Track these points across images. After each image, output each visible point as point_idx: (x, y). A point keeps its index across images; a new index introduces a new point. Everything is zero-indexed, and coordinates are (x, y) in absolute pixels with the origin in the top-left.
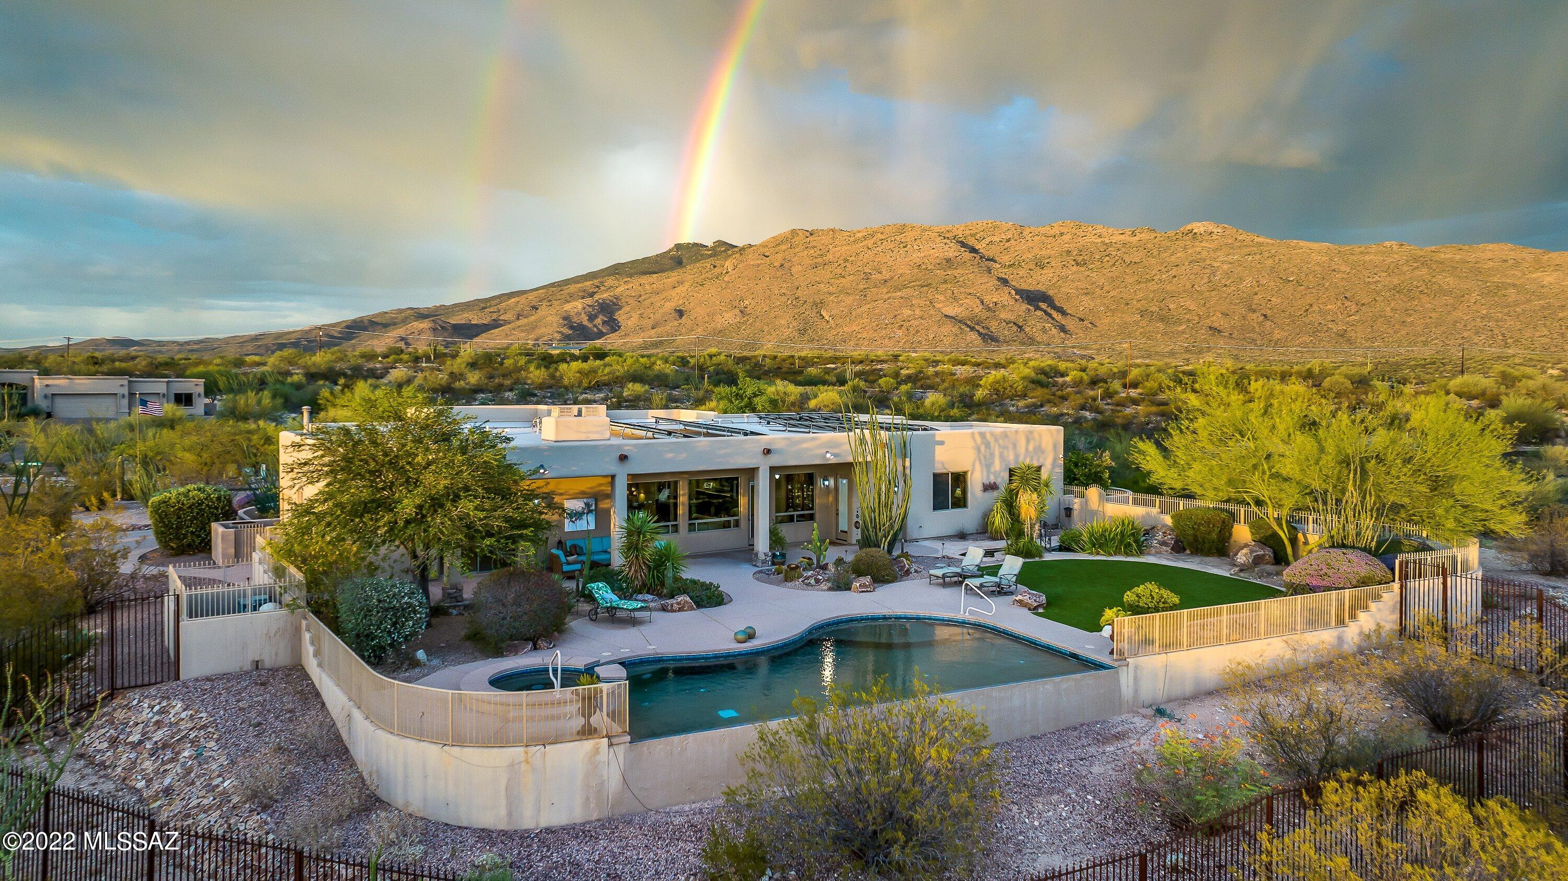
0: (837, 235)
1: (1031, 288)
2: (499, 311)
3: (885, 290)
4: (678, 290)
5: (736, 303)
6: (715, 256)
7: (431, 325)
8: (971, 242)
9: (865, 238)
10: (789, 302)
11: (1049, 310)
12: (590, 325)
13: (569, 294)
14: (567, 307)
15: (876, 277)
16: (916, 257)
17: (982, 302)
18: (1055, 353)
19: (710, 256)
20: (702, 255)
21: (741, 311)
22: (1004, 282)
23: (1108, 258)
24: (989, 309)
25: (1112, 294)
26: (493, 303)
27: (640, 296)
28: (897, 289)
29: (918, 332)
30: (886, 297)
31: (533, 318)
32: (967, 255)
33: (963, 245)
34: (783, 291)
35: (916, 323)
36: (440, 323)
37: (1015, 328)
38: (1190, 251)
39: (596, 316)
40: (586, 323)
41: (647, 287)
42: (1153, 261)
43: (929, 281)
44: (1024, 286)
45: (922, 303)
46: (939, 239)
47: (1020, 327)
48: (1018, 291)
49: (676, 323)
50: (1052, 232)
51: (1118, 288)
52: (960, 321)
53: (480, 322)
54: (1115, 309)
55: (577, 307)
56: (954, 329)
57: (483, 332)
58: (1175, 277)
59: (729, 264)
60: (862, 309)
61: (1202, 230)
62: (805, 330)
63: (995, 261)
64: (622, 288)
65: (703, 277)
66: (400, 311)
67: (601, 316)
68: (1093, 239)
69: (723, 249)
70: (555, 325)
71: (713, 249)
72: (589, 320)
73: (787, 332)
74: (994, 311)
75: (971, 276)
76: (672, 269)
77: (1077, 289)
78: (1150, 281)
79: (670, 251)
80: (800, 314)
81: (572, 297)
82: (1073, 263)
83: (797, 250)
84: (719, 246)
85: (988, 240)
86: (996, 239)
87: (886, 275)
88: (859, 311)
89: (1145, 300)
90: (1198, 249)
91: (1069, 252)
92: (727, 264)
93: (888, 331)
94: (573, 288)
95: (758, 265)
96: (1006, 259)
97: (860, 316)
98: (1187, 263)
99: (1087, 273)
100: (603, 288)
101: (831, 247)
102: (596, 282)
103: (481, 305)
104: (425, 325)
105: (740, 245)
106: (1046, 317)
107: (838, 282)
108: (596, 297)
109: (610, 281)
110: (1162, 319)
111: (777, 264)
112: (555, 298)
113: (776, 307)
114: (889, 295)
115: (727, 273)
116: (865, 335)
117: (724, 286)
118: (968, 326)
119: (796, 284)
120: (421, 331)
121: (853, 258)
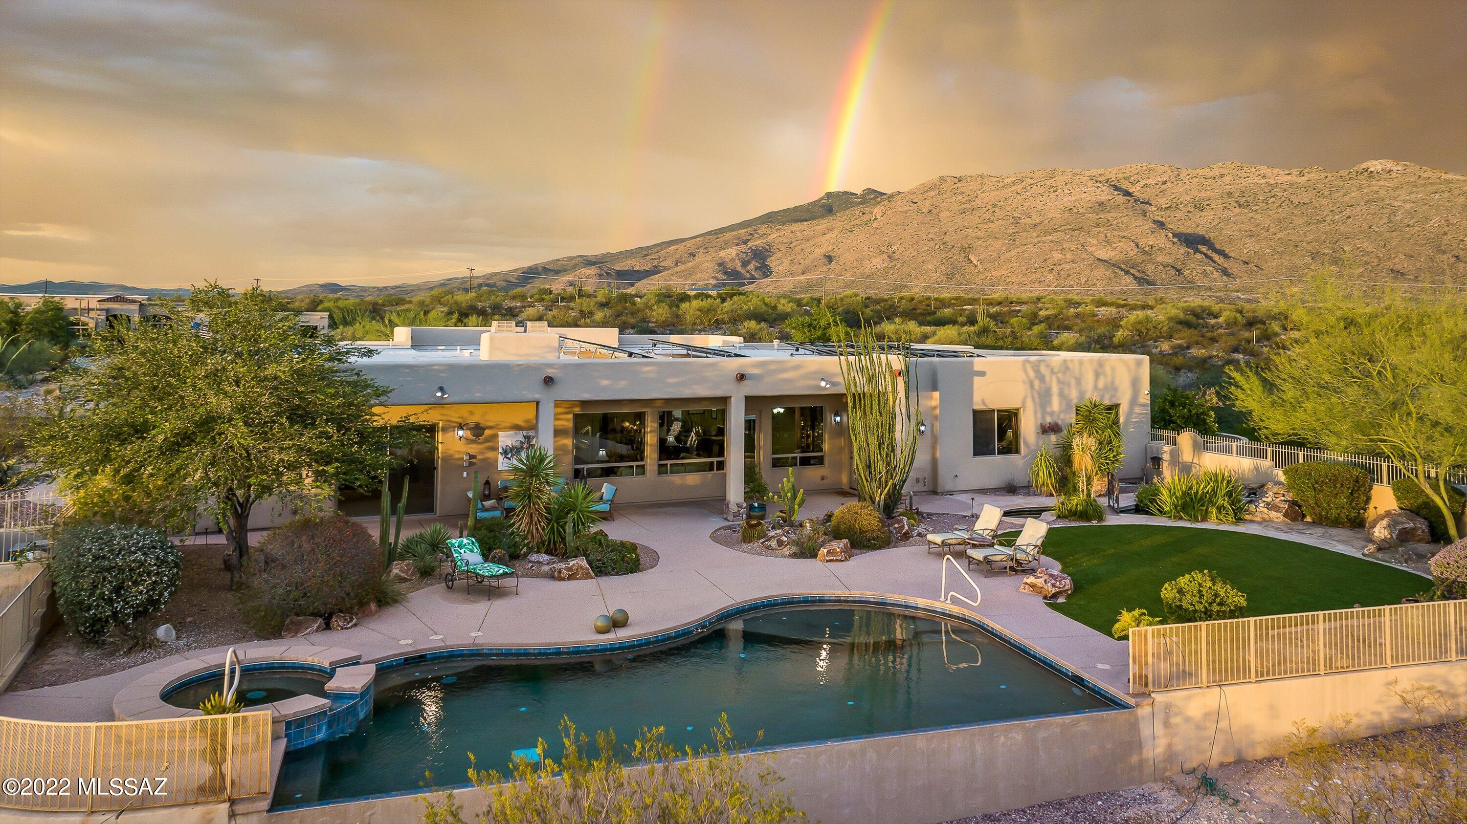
0: (985, 181)
1: (1190, 231)
2: (660, 258)
3: (1035, 234)
4: (828, 236)
5: (884, 249)
6: (864, 203)
7: (597, 271)
8: (1125, 185)
9: (1014, 183)
10: (937, 247)
11: (1209, 253)
12: (743, 271)
13: (724, 241)
14: (723, 254)
15: (1025, 221)
16: (1067, 201)
17: (1137, 246)
18: (1217, 297)
19: (860, 203)
20: (852, 203)
21: (889, 257)
22: (1161, 225)
23: (1273, 199)
24: (1145, 252)
25: (1279, 236)
26: (655, 250)
27: (792, 242)
28: (1047, 233)
29: (1069, 275)
30: (1036, 241)
31: (690, 264)
32: (1121, 199)
33: (1116, 188)
34: (931, 236)
35: (1068, 267)
36: (605, 269)
37: (1173, 272)
38: (1365, 191)
39: (749, 262)
40: (739, 269)
41: (798, 234)
42: (1324, 202)
43: (1081, 225)
44: (1183, 229)
45: (1074, 247)
46: (1090, 183)
47: (1178, 270)
48: (1175, 235)
49: (825, 268)
50: (1212, 174)
51: (1285, 229)
52: (1114, 265)
53: (642, 268)
54: (1283, 252)
55: (731, 254)
56: (1107, 273)
57: (644, 278)
58: (1349, 217)
59: (877, 211)
60: (1012, 253)
61: (1379, 168)
62: (953, 274)
63: (1151, 204)
64: (775, 235)
65: (852, 223)
66: (571, 259)
67: (753, 262)
68: (1256, 180)
69: (872, 196)
70: (710, 270)
71: (862, 196)
72: (742, 266)
73: (935, 276)
74: (1151, 255)
75: (1125, 220)
76: (822, 217)
77: (1240, 230)
78: (1321, 222)
79: (821, 199)
80: (948, 259)
81: (726, 245)
82: (1235, 205)
83: (945, 196)
84: (868, 194)
85: (1142, 183)
86: (1151, 181)
87: (1036, 219)
88: (1008, 255)
89: (1316, 241)
90: (1376, 188)
91: (1230, 194)
92: (876, 210)
93: (1038, 275)
94: (728, 236)
95: (906, 212)
96: (1163, 202)
97: (1009, 260)
98: (1362, 203)
99: (1251, 215)
100: (756, 235)
101: (979, 192)
102: (750, 230)
103: (643, 252)
104: (592, 271)
105: (888, 191)
106: (1206, 260)
107: (986, 226)
108: (750, 244)
109: (763, 229)
110: (1335, 261)
111: (925, 210)
112: (711, 245)
113: (924, 252)
114: (1039, 239)
115: (875, 219)
116: (1014, 279)
117: (872, 232)
118: (1123, 270)
119: (944, 229)
120: (588, 277)
121: (1002, 203)
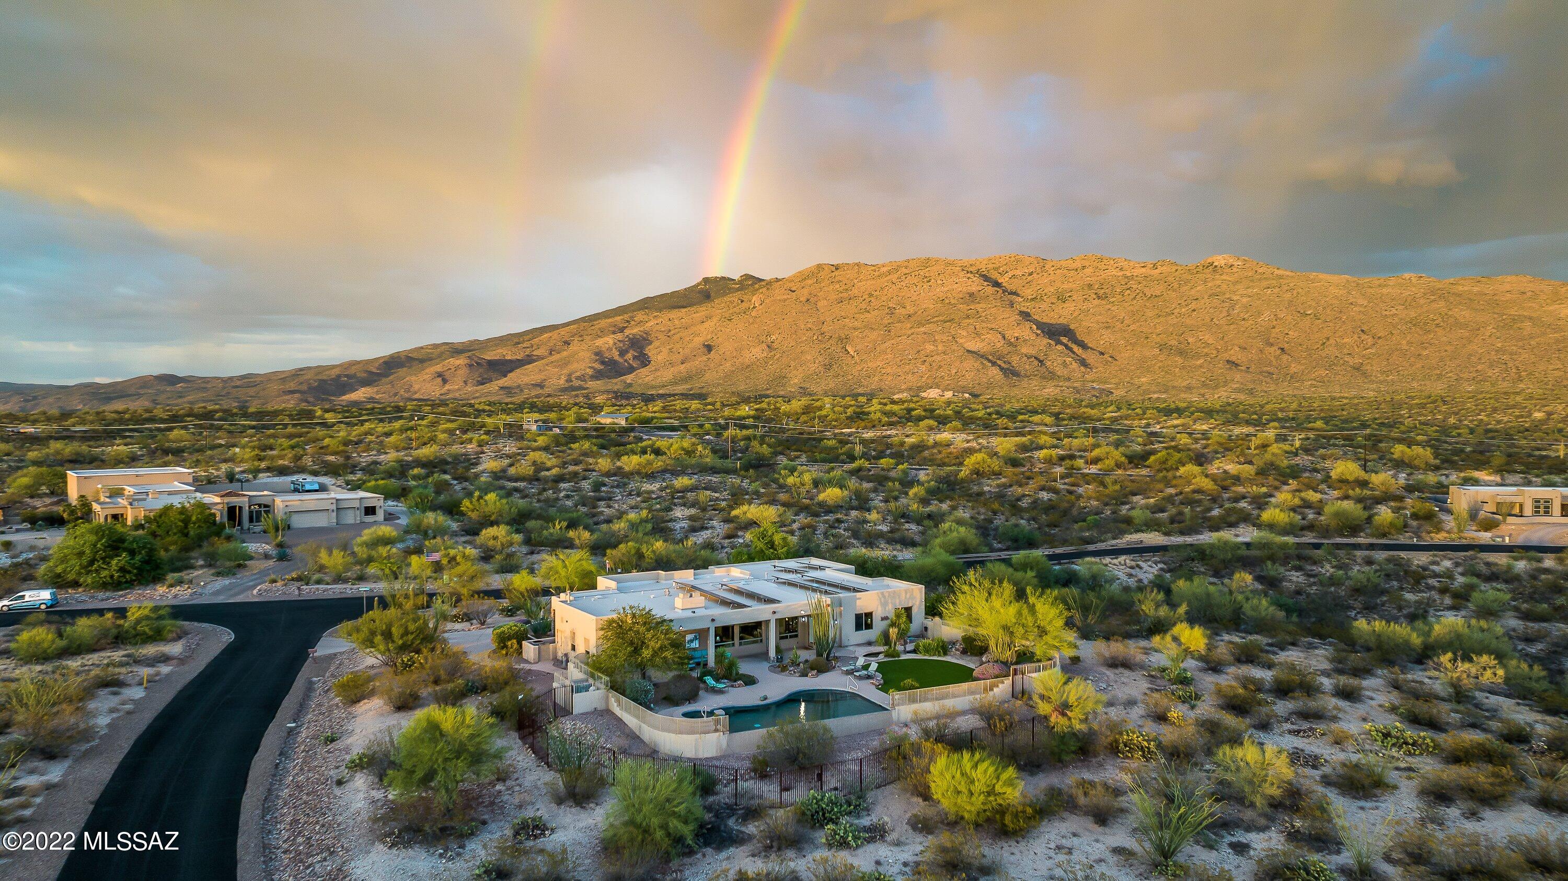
0: (862, 269)
1: (1053, 322)
2: (532, 346)
3: (909, 325)
4: (706, 325)
5: (763, 338)
6: (742, 290)
7: (466, 361)
8: (994, 275)
9: (889, 272)
10: (815, 337)
12: (621, 361)
13: (600, 329)
14: (599, 342)
15: (900, 311)
16: (939, 291)
17: (1004, 337)
18: (1074, 388)
19: (738, 290)
20: (730, 289)
21: (768, 347)
22: (1026, 316)
23: (1128, 291)
24: (1010, 344)
25: (1132, 328)
26: (526, 338)
27: (670, 331)
28: (921, 324)
29: (940, 367)
30: (910, 332)
31: (565, 353)
32: (990, 290)
33: (986, 278)
34: (809, 326)
35: (938, 358)
36: (475, 359)
37: (1036, 363)
38: (1210, 284)
39: (627, 351)
40: (617, 358)
41: (677, 322)
42: (1173, 295)
43: (952, 317)
44: (1046, 320)
45: (945, 338)
46: (962, 274)
47: (1041, 361)
48: (1040, 326)
49: (705, 358)
51: (1138, 321)
52: (982, 356)
53: (514, 357)
54: (1135, 343)
55: (607, 342)
56: (975, 364)
57: (517, 368)
58: (1194, 310)
59: (755, 299)
60: (886, 344)
61: (1223, 263)
62: (831, 365)
64: (652, 323)
65: (731, 312)
66: (436, 346)
67: (631, 352)
68: (1115, 272)
69: (750, 282)
70: (587, 360)
71: (740, 282)
72: (619, 355)
73: (813, 367)
74: (1016, 346)
75: (993, 311)
76: (700, 303)
77: (1098, 323)
78: (1169, 315)
79: (698, 284)
80: (826, 349)
81: (602, 333)
82: (1095, 296)
83: (822, 285)
84: (745, 280)
85: (1010, 274)
86: (1018, 272)
87: (910, 309)
88: (883, 346)
89: (1165, 333)
90: (1218, 282)
91: (1090, 286)
92: (754, 298)
93: (911, 367)
94: (604, 323)
95: (785, 300)
96: (1028, 292)
97: (884, 352)
98: (1206, 297)
99: (1109, 306)
100: (633, 323)
101: (856, 281)
102: (626, 317)
104: (461, 360)
105: (766, 277)
106: (1067, 352)
107: (862, 316)
108: (627, 332)
109: (640, 316)
110: (1181, 353)
111: (803, 299)
112: (586, 332)
113: (802, 341)
114: (913, 330)
115: (754, 307)
116: (889, 370)
117: (751, 321)
118: (990, 361)
119: (822, 319)
120: (457, 368)
121: (877, 293)
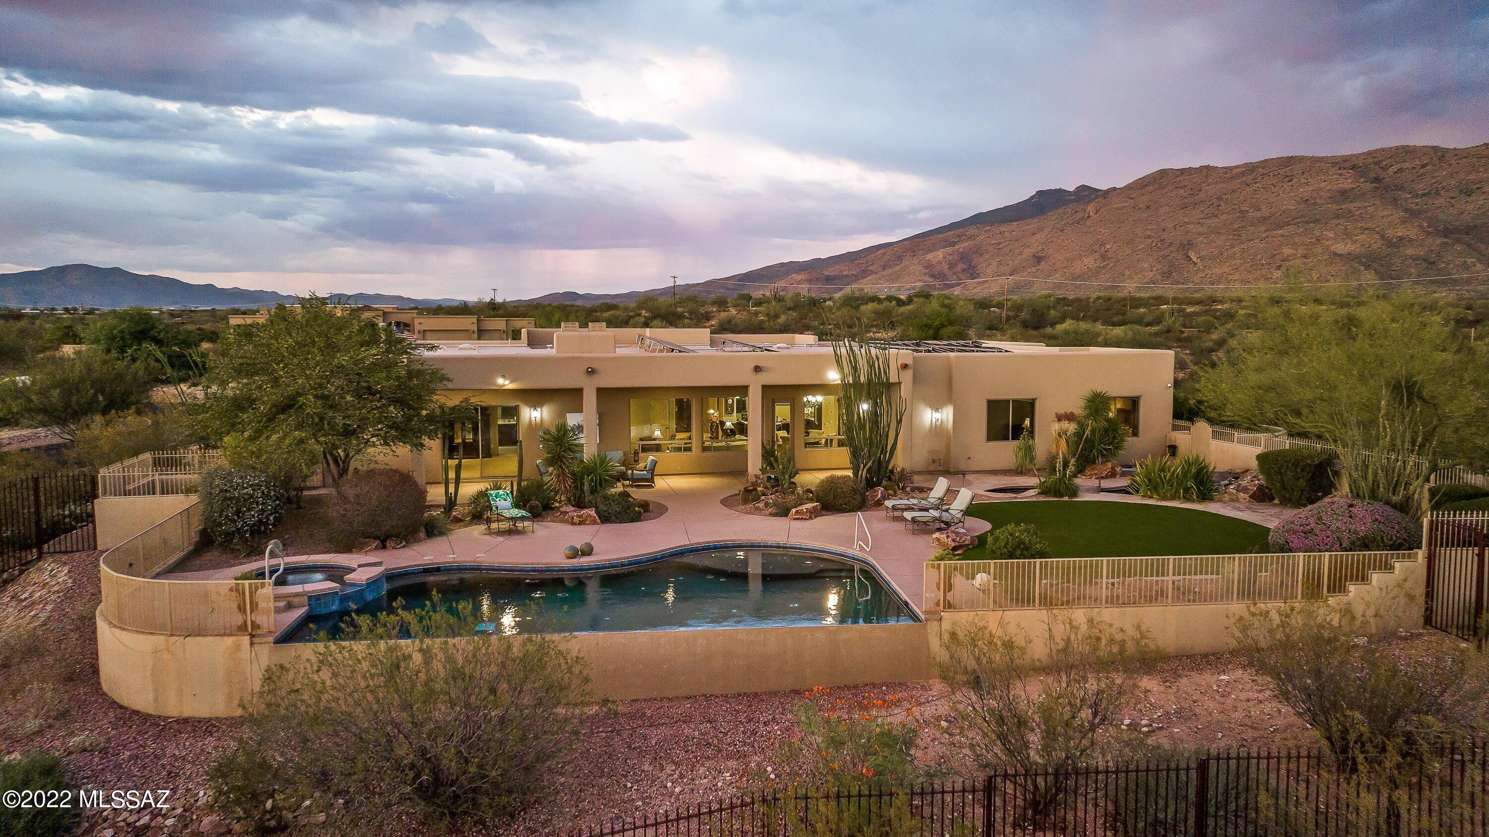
0: (1210, 173)
1: (1451, 219)
2: (868, 262)
3: (1263, 229)
4: (1038, 236)
5: (1097, 248)
6: (1077, 201)
7: (808, 275)
9: (1244, 173)
10: (1154, 244)
11: (1474, 243)
12: (950, 273)
13: (932, 244)
14: (929, 256)
15: (1254, 214)
16: (1303, 191)
17: (1383, 238)
19: (1073, 201)
20: (1064, 201)
21: (1102, 256)
22: (1415, 213)
24: (1391, 245)
26: (863, 255)
27: (1000, 243)
28: (1278, 226)
30: (1264, 235)
31: (898, 267)
32: (1368, 186)
34: (1148, 233)
35: (1298, 262)
36: (816, 274)
39: (956, 264)
40: (946, 271)
41: (1007, 234)
43: (1317, 217)
44: (1442, 218)
45: (1307, 241)
46: (1331, 170)
47: (1432, 264)
48: (1432, 224)
49: (1034, 269)
52: (1353, 260)
53: (850, 272)
55: (938, 256)
56: (1344, 268)
57: (852, 282)
59: (1091, 208)
60: (1235, 249)
62: (1170, 273)
63: (1405, 191)
64: (983, 237)
65: (1063, 222)
66: (781, 265)
67: (960, 264)
69: (1085, 193)
70: (918, 273)
71: (1075, 193)
72: (949, 268)
73: (1150, 276)
74: (1398, 247)
75: (1371, 209)
76: (1034, 216)
79: (1032, 197)
80: (1165, 257)
81: (935, 247)
83: (1166, 190)
84: (1081, 191)
85: (1395, 168)
86: (1405, 165)
87: (1265, 211)
88: (1231, 252)
92: (1089, 208)
93: (1264, 273)
94: (935, 238)
95: (1122, 208)
96: (1420, 187)
97: (1232, 257)
100: (964, 237)
102: (958, 232)
103: (850, 257)
104: (803, 277)
105: (1104, 187)
107: (1209, 221)
108: (958, 246)
109: (971, 231)
111: (1143, 206)
112: (919, 248)
113: (1140, 250)
114: (1268, 233)
115: (1089, 217)
116: (1236, 277)
117: (1084, 230)
118: (1363, 264)
119: (1163, 226)
120: (799, 282)
121: (1228, 196)
